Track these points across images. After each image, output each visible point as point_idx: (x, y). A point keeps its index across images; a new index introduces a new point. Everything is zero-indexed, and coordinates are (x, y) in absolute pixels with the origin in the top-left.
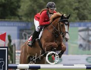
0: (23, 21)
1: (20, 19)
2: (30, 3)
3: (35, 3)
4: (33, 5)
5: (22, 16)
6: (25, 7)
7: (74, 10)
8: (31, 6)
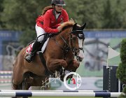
0: (7, 30)
1: (4, 27)
2: (16, 4)
3: (24, 4)
4: (21, 7)
5: (5, 23)
6: (10, 9)
7: (78, 14)
8: (18, 8)
